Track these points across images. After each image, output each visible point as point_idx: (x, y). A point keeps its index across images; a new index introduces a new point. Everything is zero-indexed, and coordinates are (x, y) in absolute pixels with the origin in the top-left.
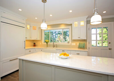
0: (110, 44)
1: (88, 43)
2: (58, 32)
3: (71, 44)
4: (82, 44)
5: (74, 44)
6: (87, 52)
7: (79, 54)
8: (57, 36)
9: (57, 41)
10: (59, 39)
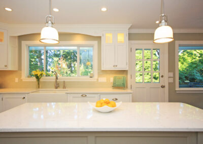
0: (163, 78)
1: (129, 76)
2: (53, 51)
3: (98, 79)
4: (120, 78)
5: (103, 79)
6: (131, 94)
7: (116, 99)
8: (50, 60)
9: (53, 72)
10: (55, 69)
